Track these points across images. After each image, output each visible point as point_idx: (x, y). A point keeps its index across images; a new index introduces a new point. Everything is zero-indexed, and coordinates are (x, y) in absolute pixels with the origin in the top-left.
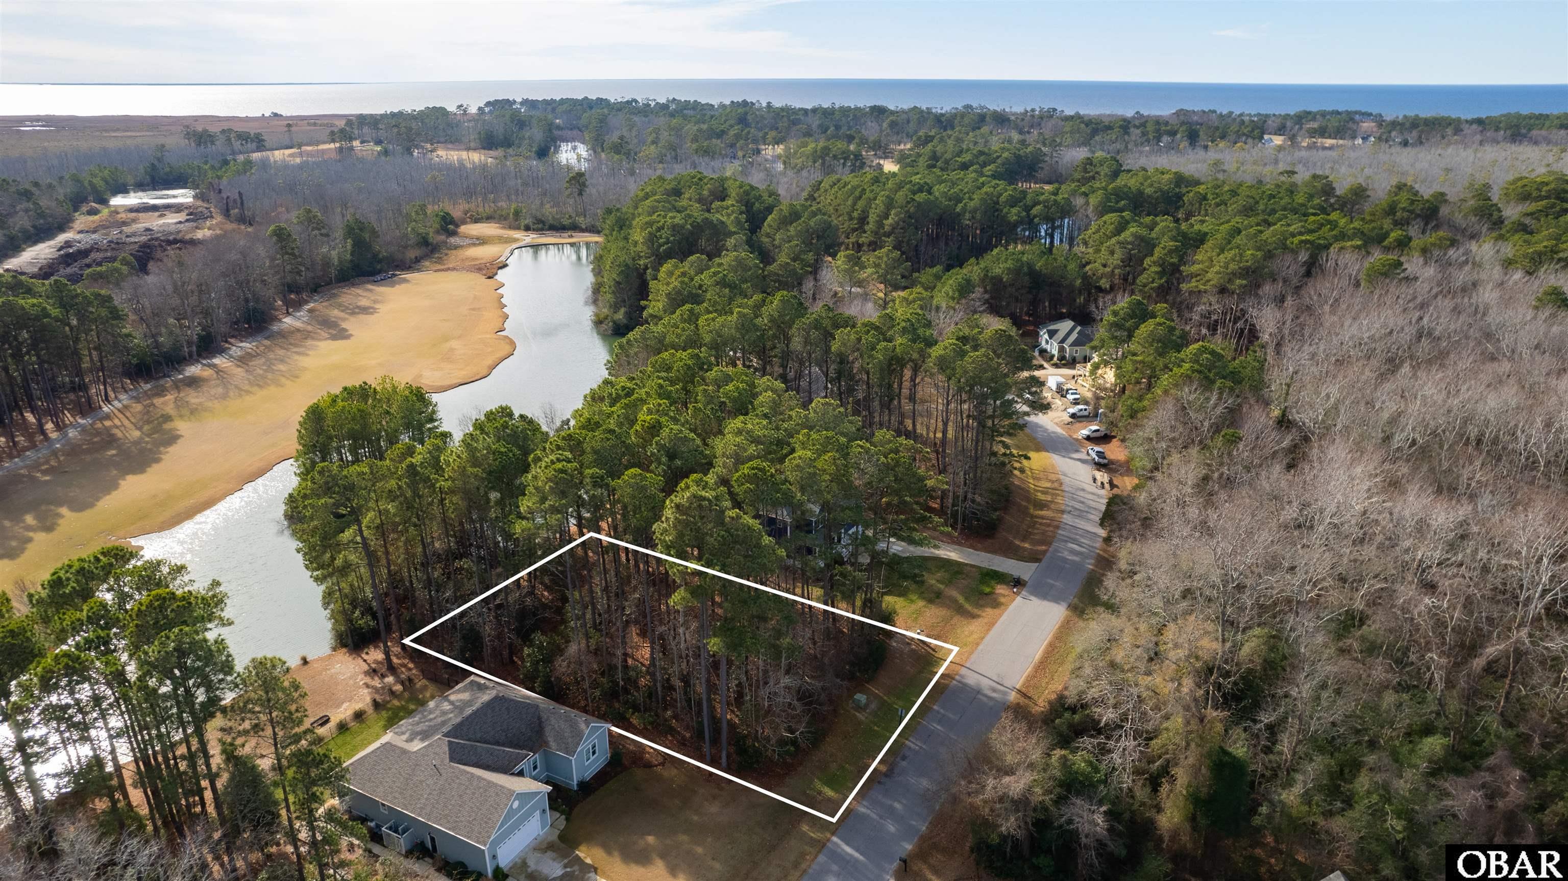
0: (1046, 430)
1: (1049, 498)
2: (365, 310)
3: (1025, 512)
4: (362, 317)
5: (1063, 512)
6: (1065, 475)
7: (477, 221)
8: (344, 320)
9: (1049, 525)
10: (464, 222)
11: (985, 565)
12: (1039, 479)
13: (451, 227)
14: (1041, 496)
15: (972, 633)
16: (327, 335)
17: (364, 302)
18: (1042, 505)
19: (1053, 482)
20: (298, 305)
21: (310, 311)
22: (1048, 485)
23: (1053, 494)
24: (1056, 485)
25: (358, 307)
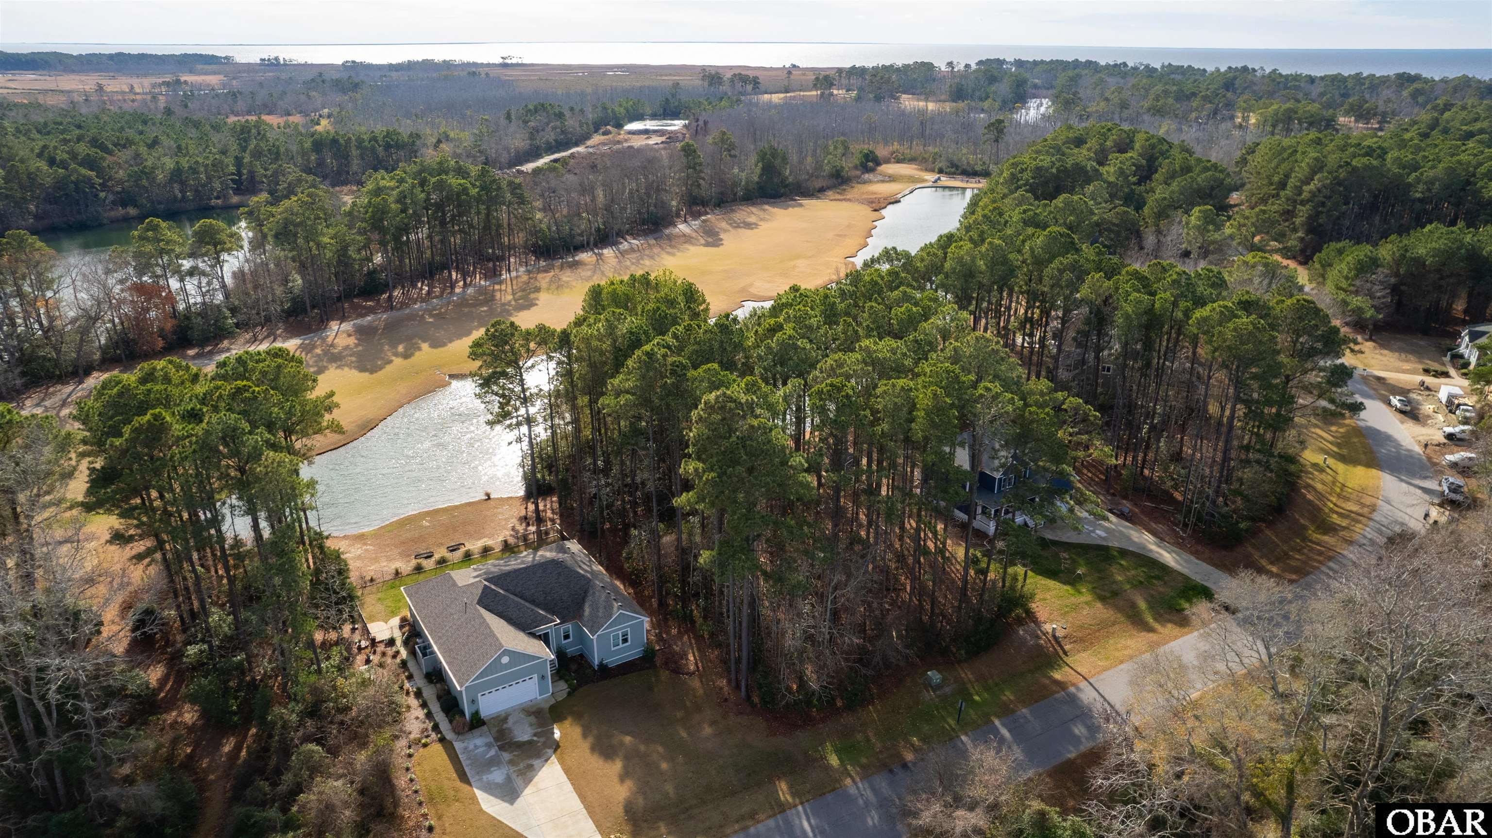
0: (1398, 445)
1: (1344, 523)
2: (749, 226)
3: (1300, 532)
4: (742, 231)
5: (1351, 543)
6: (1388, 502)
7: (899, 161)
8: (725, 231)
9: (1320, 553)
10: (888, 161)
11: (1198, 578)
12: (1347, 499)
13: (870, 164)
14: (1335, 518)
15: (1126, 647)
16: (703, 242)
17: (752, 219)
18: (1329, 528)
19: (1363, 505)
20: (696, 215)
21: (704, 221)
22: (1355, 508)
23: (1353, 520)
24: (1366, 510)
25: (744, 223)
